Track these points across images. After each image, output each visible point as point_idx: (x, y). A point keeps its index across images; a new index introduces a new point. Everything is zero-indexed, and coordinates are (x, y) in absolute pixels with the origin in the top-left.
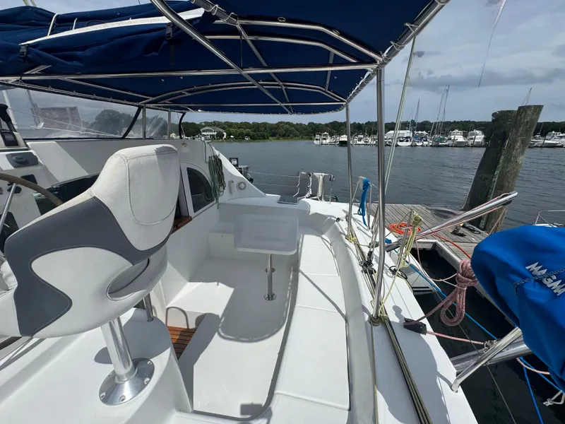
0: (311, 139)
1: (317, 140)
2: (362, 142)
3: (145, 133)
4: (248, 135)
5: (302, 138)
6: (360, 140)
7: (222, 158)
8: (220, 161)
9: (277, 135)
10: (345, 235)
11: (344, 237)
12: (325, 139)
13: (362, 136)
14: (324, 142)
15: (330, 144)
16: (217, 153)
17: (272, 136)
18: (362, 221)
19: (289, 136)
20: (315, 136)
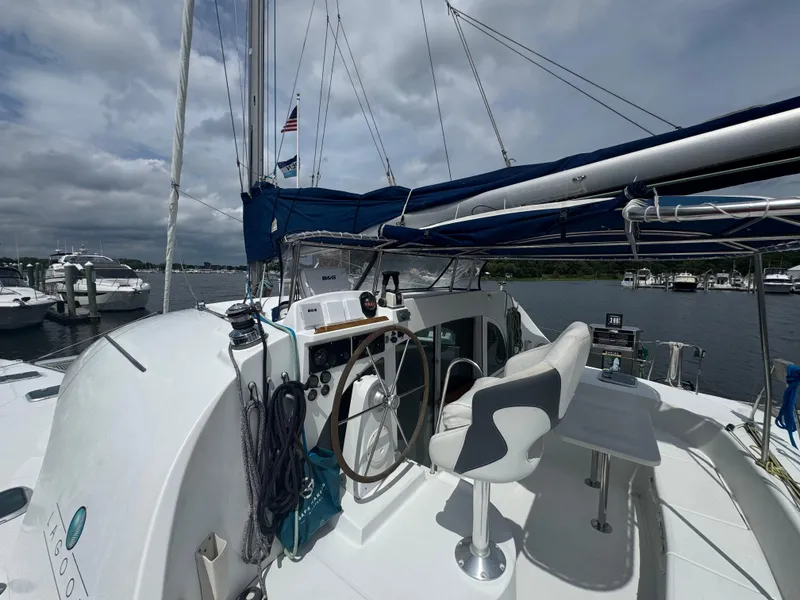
0: (616, 278)
1: (627, 279)
2: (727, 285)
3: (452, 283)
4: (510, 271)
5: (599, 277)
6: (722, 281)
7: (521, 310)
8: (519, 314)
9: (555, 272)
10: (753, 457)
11: (753, 462)
12: (644, 279)
13: (726, 275)
14: (642, 283)
15: (654, 286)
16: (516, 304)
17: (547, 273)
18: (788, 440)
19: (575, 273)
20: (623, 273)
